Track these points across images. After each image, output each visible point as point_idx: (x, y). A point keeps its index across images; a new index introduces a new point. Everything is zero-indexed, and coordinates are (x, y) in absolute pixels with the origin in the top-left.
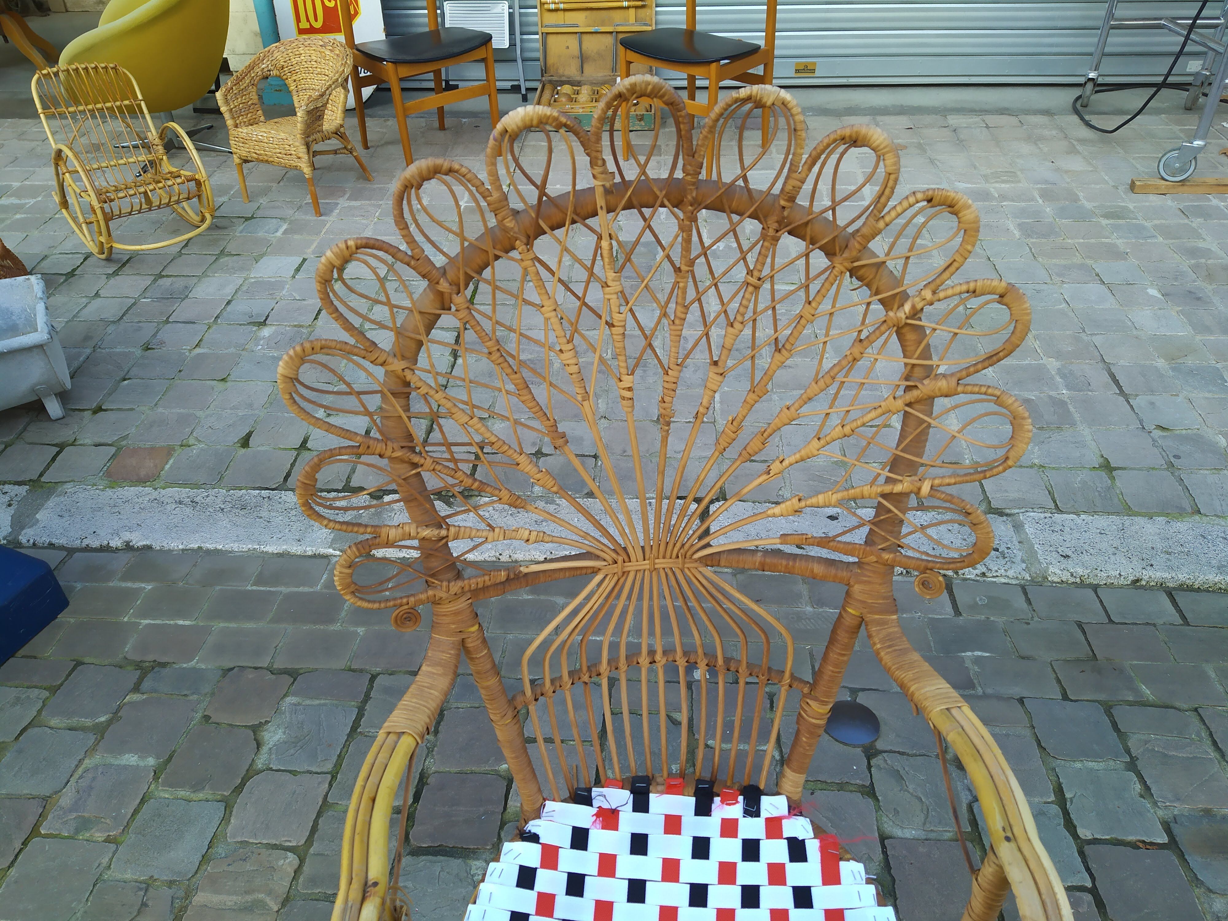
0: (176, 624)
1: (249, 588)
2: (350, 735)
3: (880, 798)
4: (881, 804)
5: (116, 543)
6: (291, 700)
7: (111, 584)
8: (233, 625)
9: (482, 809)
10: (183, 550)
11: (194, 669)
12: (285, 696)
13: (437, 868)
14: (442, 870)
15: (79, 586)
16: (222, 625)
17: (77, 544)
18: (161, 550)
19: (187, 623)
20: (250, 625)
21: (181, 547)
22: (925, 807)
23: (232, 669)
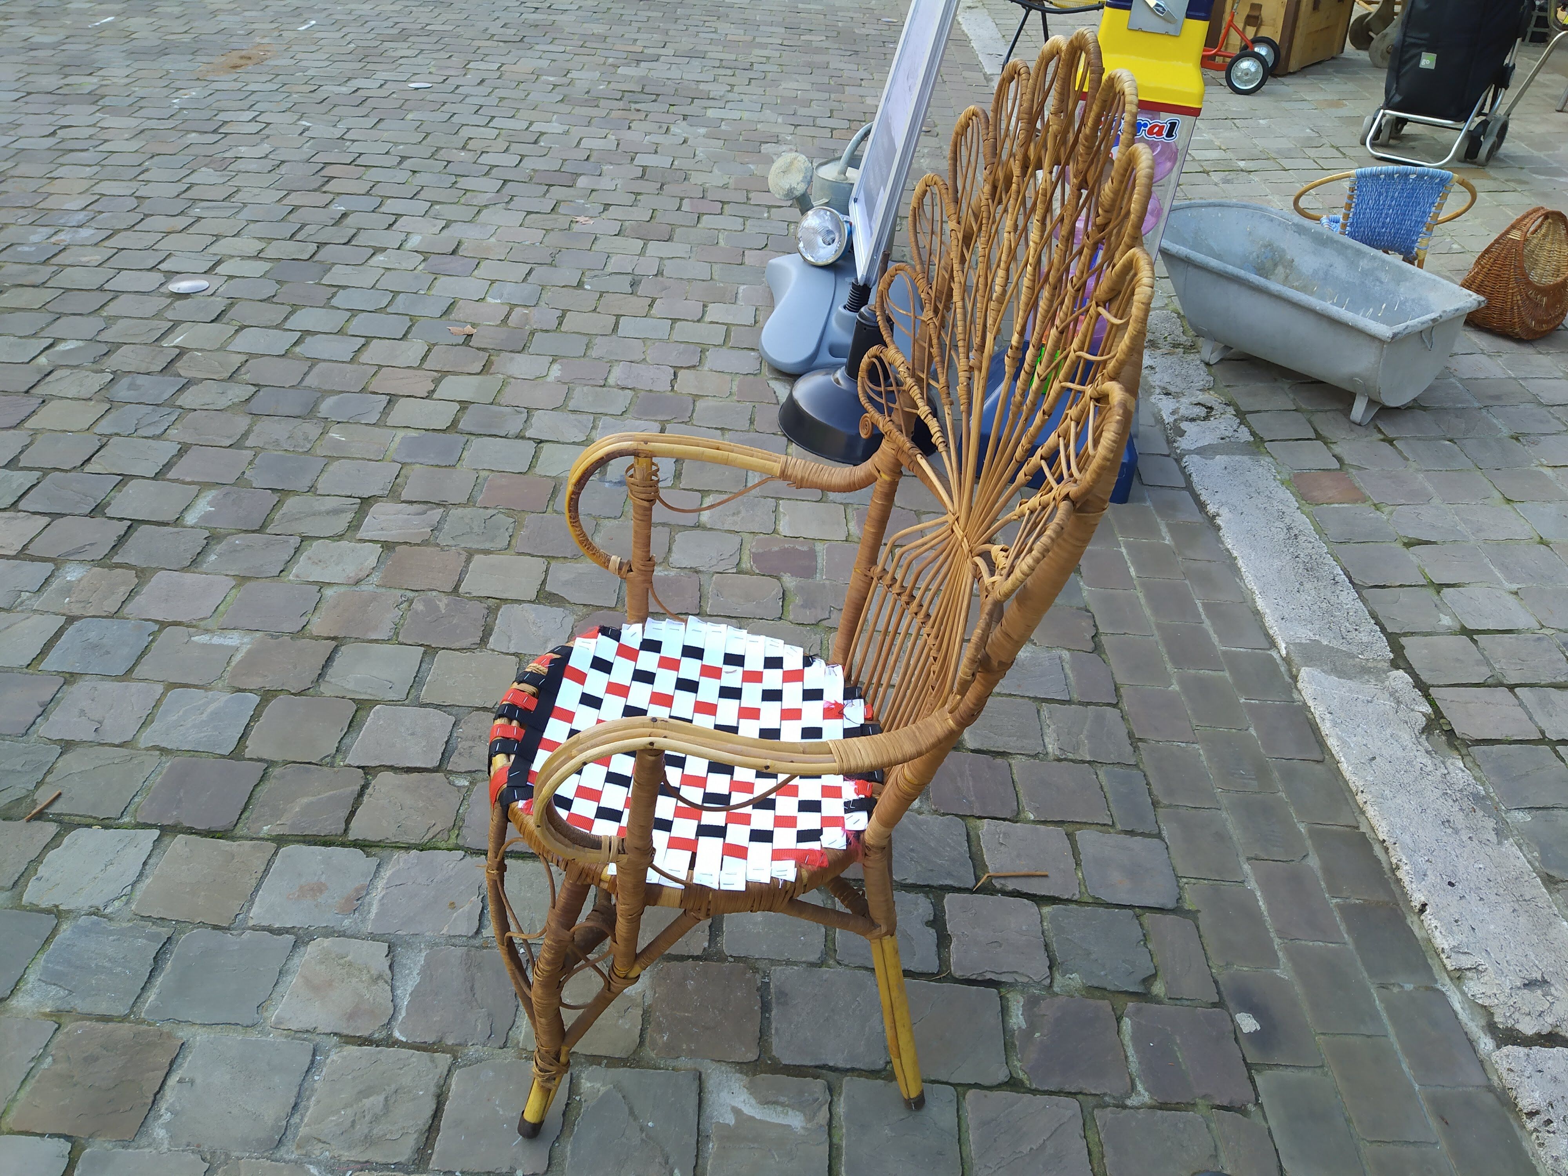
0: (1128, 568)
1: (1197, 601)
2: (1036, 699)
5: (1211, 509)
6: (1066, 654)
7: (1159, 520)
8: (1143, 601)
10: (1228, 550)
11: (1080, 589)
12: (1069, 650)
15: (1148, 503)
16: (1141, 595)
17: (1199, 489)
18: (1220, 537)
19: (1133, 573)
20: (1148, 612)
21: (1229, 546)
23: (1089, 612)
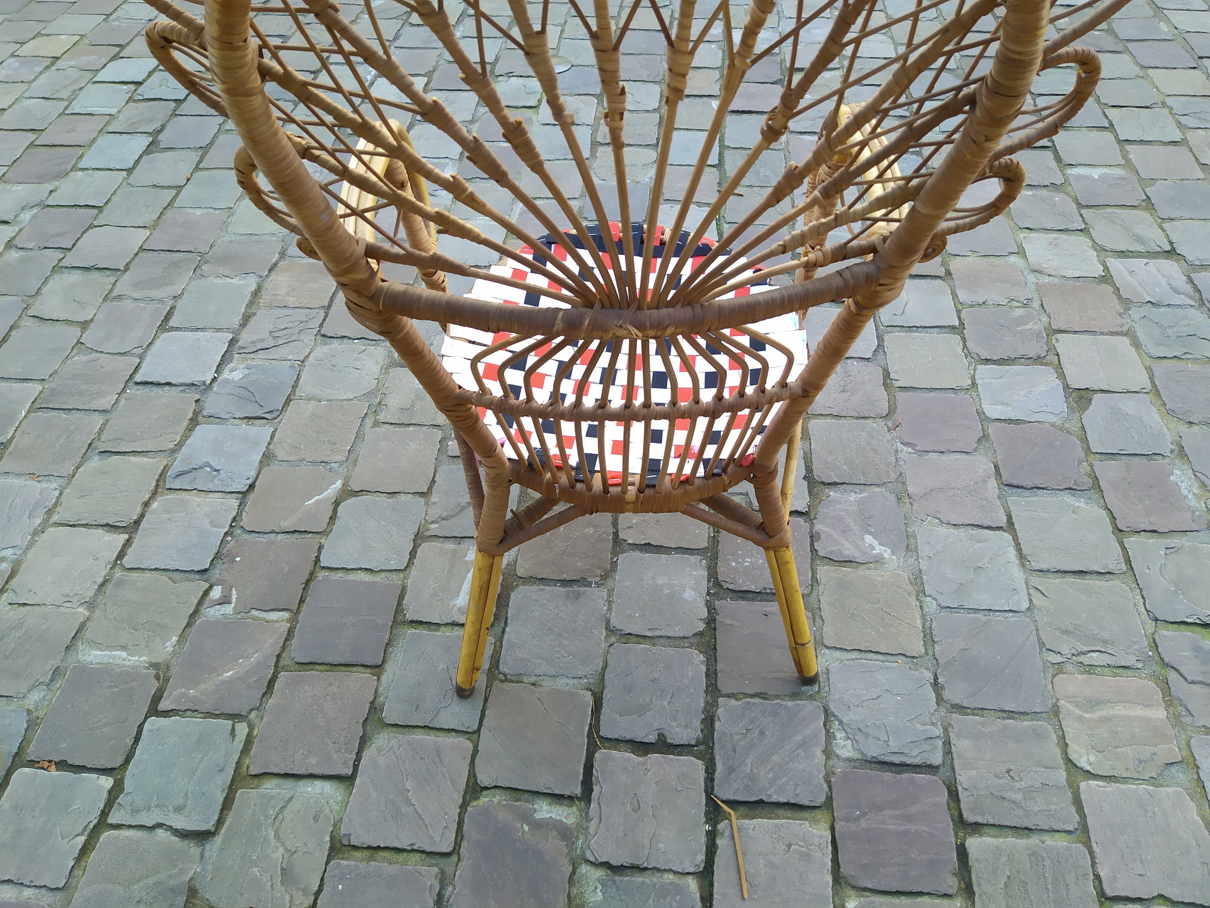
3: (328, 838)
4: (331, 829)
9: (863, 824)
13: (894, 746)
14: (886, 742)
22: (277, 824)
